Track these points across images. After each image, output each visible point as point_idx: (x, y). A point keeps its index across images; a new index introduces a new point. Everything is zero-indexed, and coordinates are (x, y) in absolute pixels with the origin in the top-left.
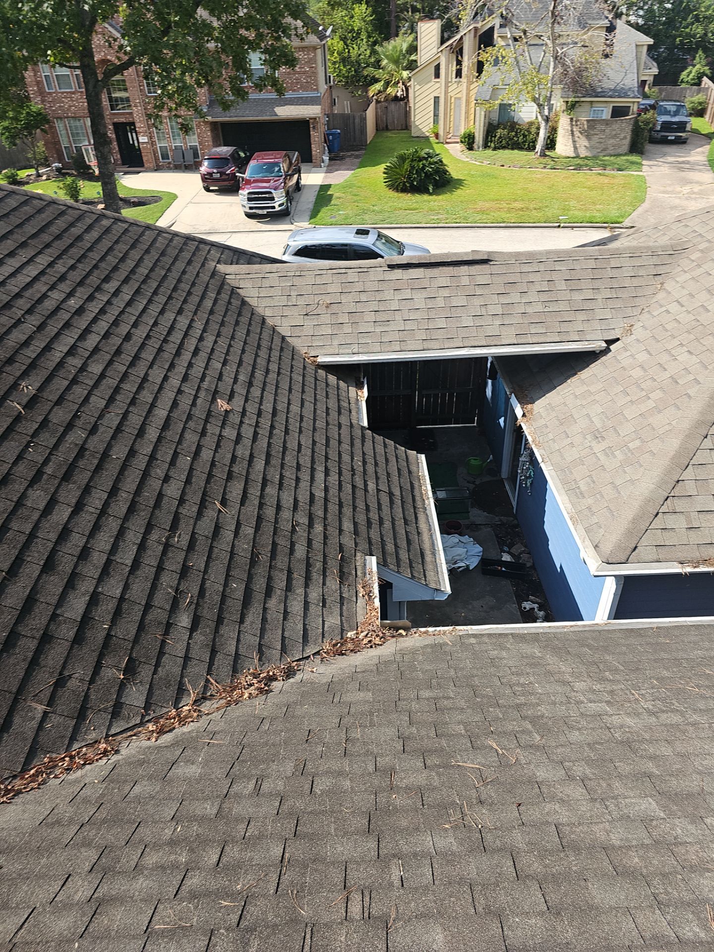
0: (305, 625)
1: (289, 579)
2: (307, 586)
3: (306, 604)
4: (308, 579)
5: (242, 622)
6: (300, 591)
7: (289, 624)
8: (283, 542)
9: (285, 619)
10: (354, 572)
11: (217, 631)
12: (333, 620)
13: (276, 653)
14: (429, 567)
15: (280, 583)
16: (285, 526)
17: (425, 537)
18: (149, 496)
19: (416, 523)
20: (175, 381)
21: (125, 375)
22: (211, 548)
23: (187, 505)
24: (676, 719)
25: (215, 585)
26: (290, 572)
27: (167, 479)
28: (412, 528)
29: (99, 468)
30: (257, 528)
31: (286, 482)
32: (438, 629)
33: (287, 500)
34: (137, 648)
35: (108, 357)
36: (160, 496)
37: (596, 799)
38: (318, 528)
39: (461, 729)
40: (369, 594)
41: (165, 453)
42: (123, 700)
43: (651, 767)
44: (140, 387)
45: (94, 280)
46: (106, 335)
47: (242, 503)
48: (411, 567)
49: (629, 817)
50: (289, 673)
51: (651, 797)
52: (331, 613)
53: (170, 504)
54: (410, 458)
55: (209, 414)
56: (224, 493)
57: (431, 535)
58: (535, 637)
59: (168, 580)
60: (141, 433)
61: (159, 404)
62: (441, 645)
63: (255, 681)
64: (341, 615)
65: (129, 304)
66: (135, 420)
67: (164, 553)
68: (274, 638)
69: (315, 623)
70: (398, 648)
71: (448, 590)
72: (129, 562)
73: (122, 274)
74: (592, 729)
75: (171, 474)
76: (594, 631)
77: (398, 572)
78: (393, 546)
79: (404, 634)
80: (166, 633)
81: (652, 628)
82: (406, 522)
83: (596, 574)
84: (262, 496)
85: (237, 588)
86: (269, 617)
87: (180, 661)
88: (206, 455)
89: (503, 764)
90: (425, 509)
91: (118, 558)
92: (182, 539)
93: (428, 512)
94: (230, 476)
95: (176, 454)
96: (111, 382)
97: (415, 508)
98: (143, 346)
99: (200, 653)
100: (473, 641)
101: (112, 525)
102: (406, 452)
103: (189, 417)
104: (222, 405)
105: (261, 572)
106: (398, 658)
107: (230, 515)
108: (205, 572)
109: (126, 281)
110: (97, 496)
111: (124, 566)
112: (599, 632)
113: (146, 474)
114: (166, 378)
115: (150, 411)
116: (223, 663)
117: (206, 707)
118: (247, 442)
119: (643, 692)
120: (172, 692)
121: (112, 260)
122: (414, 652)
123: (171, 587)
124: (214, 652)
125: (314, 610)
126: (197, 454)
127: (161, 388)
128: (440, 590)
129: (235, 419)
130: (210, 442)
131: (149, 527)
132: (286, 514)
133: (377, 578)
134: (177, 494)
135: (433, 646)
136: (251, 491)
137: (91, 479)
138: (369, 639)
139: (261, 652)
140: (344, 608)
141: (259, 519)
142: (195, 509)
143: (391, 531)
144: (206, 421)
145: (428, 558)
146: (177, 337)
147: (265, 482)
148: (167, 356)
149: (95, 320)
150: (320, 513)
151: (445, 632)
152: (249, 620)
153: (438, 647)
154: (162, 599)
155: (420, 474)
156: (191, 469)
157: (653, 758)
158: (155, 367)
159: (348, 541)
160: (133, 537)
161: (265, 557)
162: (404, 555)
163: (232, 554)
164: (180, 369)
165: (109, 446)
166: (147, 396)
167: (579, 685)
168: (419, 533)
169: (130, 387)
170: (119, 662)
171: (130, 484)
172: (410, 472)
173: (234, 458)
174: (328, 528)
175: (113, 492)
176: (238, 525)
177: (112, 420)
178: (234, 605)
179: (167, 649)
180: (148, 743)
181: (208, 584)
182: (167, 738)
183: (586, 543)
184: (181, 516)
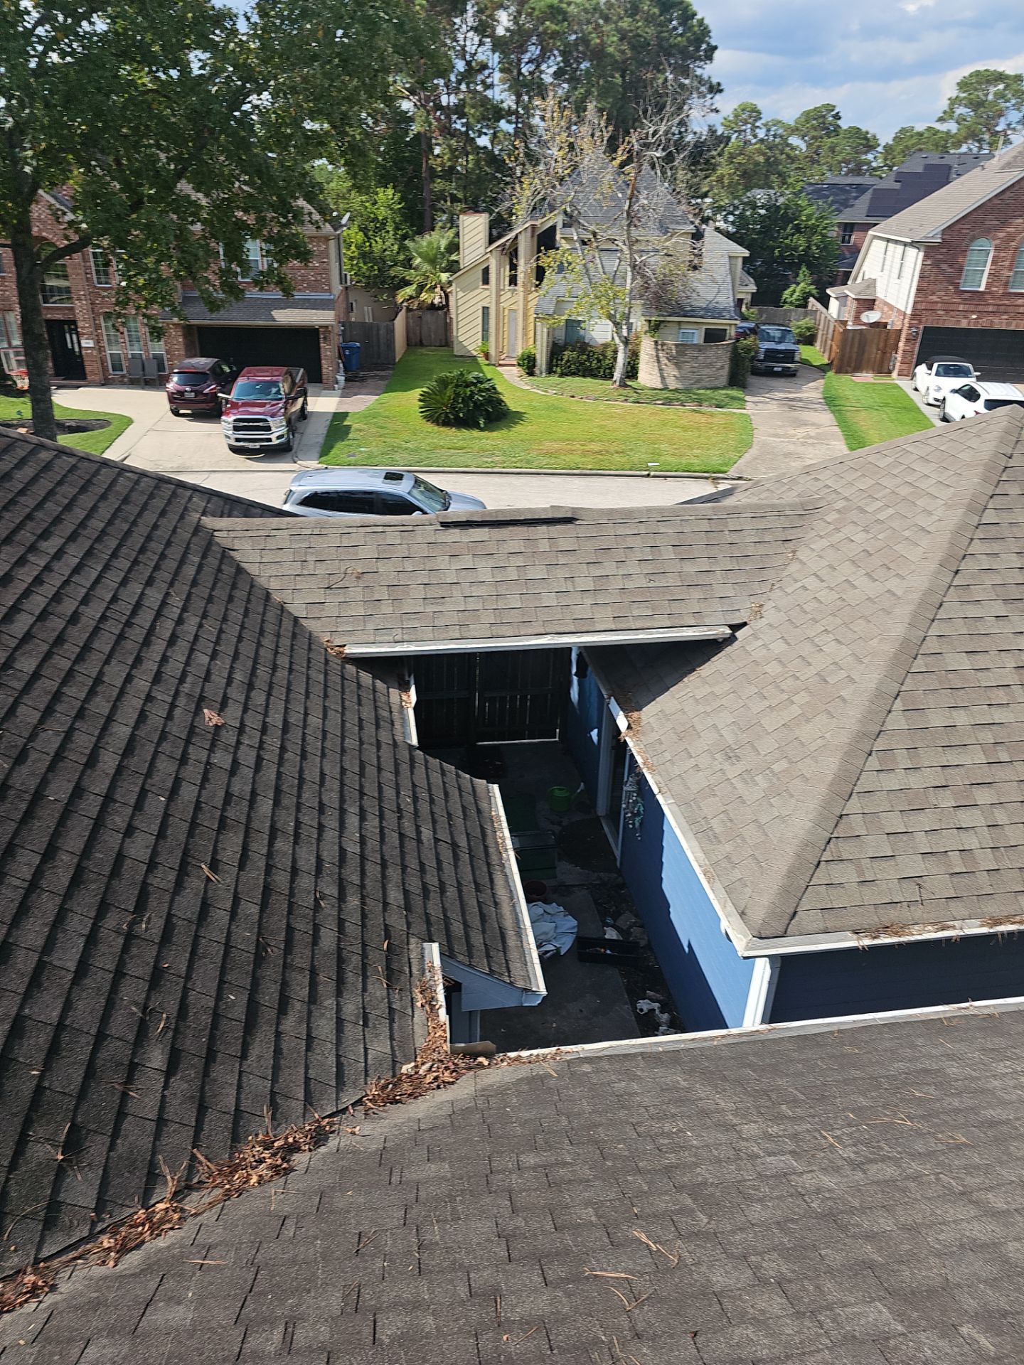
0: (338, 1056)
1: (313, 985)
2: (339, 993)
3: (340, 1022)
4: (340, 981)
5: (244, 1056)
6: (330, 1002)
7: (315, 1057)
8: (302, 925)
9: (308, 1048)
10: (407, 970)
11: (206, 1073)
12: (380, 1047)
13: (297, 1106)
14: (514, 955)
15: (300, 990)
16: (305, 900)
17: (506, 909)
18: (102, 858)
19: (492, 889)
20: (142, 684)
21: (69, 676)
22: (197, 938)
23: (160, 872)
24: (890, 1171)
25: (202, 1000)
26: (313, 973)
27: (130, 831)
28: (485, 897)
29: (28, 815)
30: (264, 905)
31: (304, 831)
32: (535, 1052)
33: (307, 860)
34: (84, 1107)
35: (45, 647)
36: (120, 858)
37: (804, 1313)
38: (353, 901)
39: (589, 1214)
40: (431, 1002)
41: (128, 792)
42: (61, 1197)
43: (869, 1251)
44: (92, 692)
45: (26, 536)
46: (43, 616)
47: (242, 866)
48: (488, 956)
49: (854, 1337)
50: (319, 1138)
51: (880, 1300)
52: (377, 1036)
53: (134, 872)
54: (478, 791)
55: (192, 730)
56: (215, 852)
57: (514, 906)
58: (673, 1058)
59: (132, 993)
60: (92, 761)
61: (119, 717)
62: (543, 1078)
63: (266, 1154)
64: (392, 1038)
65: (77, 570)
66: (83, 742)
67: (126, 948)
68: (293, 1082)
69: (354, 1053)
70: (479, 1087)
71: (542, 989)
72: (72, 966)
73: (68, 527)
74: (780, 1198)
75: (136, 823)
76: (754, 1042)
77: (471, 966)
78: (461, 926)
79: (486, 1063)
80: (129, 1080)
81: (832, 1033)
82: (478, 888)
83: (746, 954)
84: (270, 855)
85: (236, 1000)
86: (284, 1046)
87: (151, 1127)
88: (188, 793)
89: (661, 1268)
90: (503, 866)
91: (55, 959)
92: (152, 926)
93: (507, 870)
94: (223, 824)
95: (143, 793)
96: (48, 685)
97: (488, 864)
98: (96, 631)
99: (181, 1111)
100: (587, 1068)
101: (47, 906)
102: (472, 781)
103: (163, 736)
104: (210, 717)
105: (271, 973)
106: (481, 1103)
107: (224, 882)
108: (188, 977)
109: (73, 537)
110: (25, 859)
111: (64, 972)
112: (762, 1042)
113: (99, 824)
114: (129, 679)
115: (105, 729)
116: (217, 1124)
117: (192, 1203)
118: (247, 773)
119: (838, 1133)
120: (138, 1181)
121: (53, 508)
122: (502, 1091)
123: (136, 1004)
124: (202, 1109)
125: (353, 1032)
126: (174, 792)
127: (122, 692)
128: (531, 991)
129: (229, 737)
130: (193, 772)
131: (103, 908)
132: (305, 882)
133: (441, 977)
134: (145, 855)
135: (530, 1080)
136: (253, 846)
137: (16, 833)
138: (435, 1074)
139: (274, 1105)
140: (396, 1026)
141: (267, 890)
142: (172, 876)
143: (458, 903)
144: (188, 742)
145: (512, 941)
146: (145, 618)
147: (273, 833)
148: (131, 646)
149: (27, 593)
150: (355, 878)
151: (545, 1056)
152: (255, 1051)
153: (537, 1082)
154: (121, 1026)
155: (493, 813)
156: (166, 816)
157: (870, 1237)
158: (114, 662)
159: (396, 920)
160: (79, 924)
161: (275, 952)
162: (477, 939)
163: (228, 946)
164: (150, 666)
165: (44, 782)
166: (101, 706)
167: (750, 1129)
168: (496, 904)
169: (76, 692)
170: (56, 1133)
171: (74, 841)
172: (479, 811)
173: (228, 797)
174: (368, 901)
175: (49, 853)
176: (236, 900)
177: (50, 740)
178: (232, 1031)
179: (131, 1107)
180: (102, 1270)
181: (192, 997)
182: (133, 1260)
183: (728, 908)
184: (151, 889)
